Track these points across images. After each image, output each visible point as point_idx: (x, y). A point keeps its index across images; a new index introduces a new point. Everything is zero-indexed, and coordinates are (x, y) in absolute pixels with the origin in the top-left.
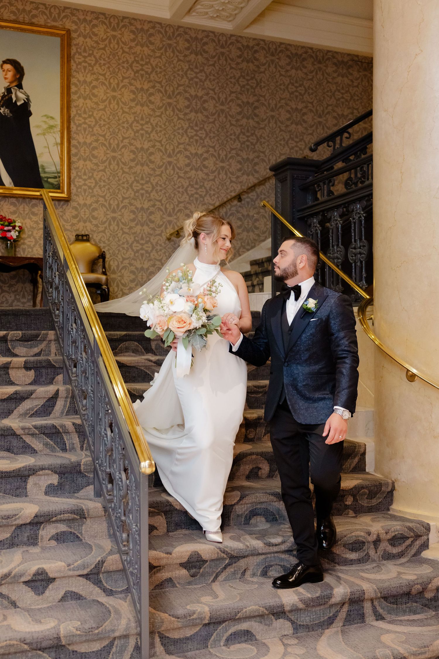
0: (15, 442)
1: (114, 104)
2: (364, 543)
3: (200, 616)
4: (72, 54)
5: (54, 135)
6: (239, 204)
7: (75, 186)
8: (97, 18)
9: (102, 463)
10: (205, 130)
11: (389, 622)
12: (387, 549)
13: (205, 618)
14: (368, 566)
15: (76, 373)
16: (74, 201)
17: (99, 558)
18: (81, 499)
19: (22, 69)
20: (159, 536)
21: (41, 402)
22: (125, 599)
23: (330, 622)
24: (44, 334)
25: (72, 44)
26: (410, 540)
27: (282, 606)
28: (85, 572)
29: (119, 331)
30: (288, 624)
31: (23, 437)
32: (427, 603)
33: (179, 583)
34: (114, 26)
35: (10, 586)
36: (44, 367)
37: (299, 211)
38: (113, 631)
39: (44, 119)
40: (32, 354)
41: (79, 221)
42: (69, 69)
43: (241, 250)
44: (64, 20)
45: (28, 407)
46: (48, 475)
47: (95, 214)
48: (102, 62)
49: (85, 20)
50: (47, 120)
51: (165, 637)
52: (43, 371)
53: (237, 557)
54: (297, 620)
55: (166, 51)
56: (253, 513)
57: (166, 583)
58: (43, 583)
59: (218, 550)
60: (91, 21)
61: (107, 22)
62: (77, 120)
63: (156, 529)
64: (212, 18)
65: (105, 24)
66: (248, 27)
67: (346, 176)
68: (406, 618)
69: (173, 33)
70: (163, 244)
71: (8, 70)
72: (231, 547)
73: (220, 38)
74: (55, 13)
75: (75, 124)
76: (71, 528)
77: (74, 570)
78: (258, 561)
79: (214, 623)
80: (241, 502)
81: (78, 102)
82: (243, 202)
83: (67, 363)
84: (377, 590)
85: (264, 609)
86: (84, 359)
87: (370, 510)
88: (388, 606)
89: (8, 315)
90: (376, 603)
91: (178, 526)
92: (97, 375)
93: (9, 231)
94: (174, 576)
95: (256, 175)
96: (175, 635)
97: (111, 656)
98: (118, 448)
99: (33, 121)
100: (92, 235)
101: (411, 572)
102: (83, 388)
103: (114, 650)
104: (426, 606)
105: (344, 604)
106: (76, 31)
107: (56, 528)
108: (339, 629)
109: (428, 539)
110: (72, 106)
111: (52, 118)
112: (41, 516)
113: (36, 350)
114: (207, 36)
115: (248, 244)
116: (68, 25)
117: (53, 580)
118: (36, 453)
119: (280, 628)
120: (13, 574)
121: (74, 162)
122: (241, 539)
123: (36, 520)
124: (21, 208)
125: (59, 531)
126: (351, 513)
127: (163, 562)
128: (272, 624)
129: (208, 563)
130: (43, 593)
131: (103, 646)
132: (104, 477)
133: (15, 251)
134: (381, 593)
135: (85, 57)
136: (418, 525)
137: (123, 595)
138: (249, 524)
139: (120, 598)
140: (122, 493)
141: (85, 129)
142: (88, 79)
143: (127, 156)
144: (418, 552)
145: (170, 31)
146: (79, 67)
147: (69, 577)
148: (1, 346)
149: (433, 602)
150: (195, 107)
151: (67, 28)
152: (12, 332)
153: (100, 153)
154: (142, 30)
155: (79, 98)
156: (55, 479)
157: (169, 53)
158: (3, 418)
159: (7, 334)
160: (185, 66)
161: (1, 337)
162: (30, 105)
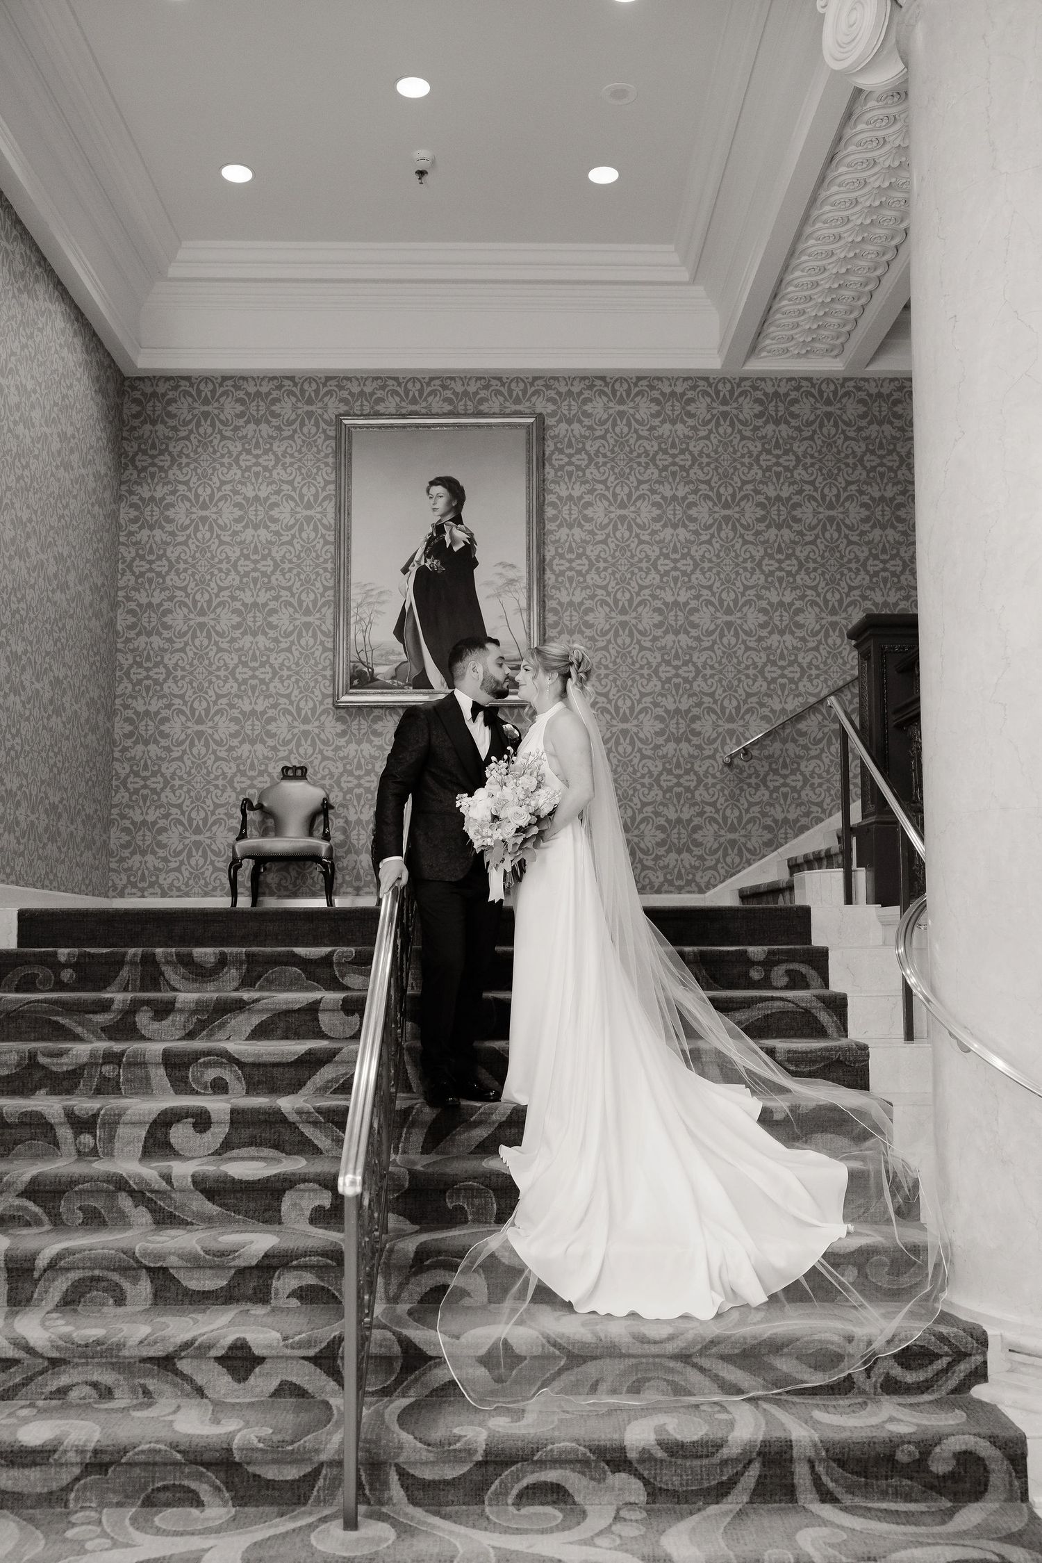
0: (287, 1135)
1: (623, 531)
3: (468, 1448)
4: (547, 453)
5: (516, 595)
8: (591, 387)
10: (797, 559)
11: (846, 1509)
12: (894, 1373)
13: (476, 1451)
14: (844, 1401)
17: (337, 1333)
19: (462, 490)
21: (351, 1069)
23: (721, 1491)
25: (547, 437)
26: (946, 1361)
27: (623, 1449)
28: (312, 1353)
30: (637, 1485)
31: (300, 1126)
32: (936, 1483)
34: (621, 395)
35: (195, 1362)
37: (896, 712)
38: (317, 1451)
39: (499, 569)
42: (542, 480)
44: (534, 399)
45: (330, 1077)
46: (314, 1190)
48: (601, 460)
49: (570, 393)
50: (503, 571)
51: (408, 1474)
54: (655, 1478)
55: (718, 425)
58: (245, 1362)
59: (544, 1341)
60: (580, 393)
61: (608, 390)
62: (557, 565)
63: (469, 1295)
64: (800, 356)
65: (606, 395)
66: (871, 361)
68: (884, 1505)
69: (731, 392)
71: (439, 496)
73: (824, 387)
74: (517, 390)
75: (553, 572)
76: (323, 1280)
77: (293, 1348)
78: (622, 1367)
79: (495, 1463)
81: (559, 534)
84: (820, 1445)
85: (588, 1451)
88: (846, 1478)
89: (350, 920)
90: (820, 1469)
96: (427, 1474)
97: (315, 1493)
99: (481, 576)
103: (320, 1483)
104: (932, 1488)
105: (750, 1462)
107: (300, 1278)
108: (742, 1506)
109: (985, 1363)
110: (547, 542)
111: (512, 566)
112: (274, 1257)
114: (797, 389)
116: (542, 406)
117: (261, 1360)
118: (321, 1153)
119: (620, 1489)
120: (196, 1344)
123: (266, 1262)
125: (304, 1283)
128: (604, 1479)
129: (526, 1362)
130: (245, 1379)
131: (302, 1474)
134: (827, 1451)
135: (570, 456)
136: (962, 1333)
141: (571, 580)
142: (576, 493)
143: (648, 618)
144: (963, 1387)
145: (724, 390)
146: (559, 474)
147: (288, 1358)
148: (322, 972)
149: (949, 1483)
150: (775, 517)
151: (538, 411)
152: (340, 949)
153: (599, 618)
154: (673, 394)
155: (560, 526)
156: (325, 1200)
157: (725, 427)
158: (289, 1093)
159: (333, 952)
160: (756, 447)
161: (322, 958)
162: (474, 550)
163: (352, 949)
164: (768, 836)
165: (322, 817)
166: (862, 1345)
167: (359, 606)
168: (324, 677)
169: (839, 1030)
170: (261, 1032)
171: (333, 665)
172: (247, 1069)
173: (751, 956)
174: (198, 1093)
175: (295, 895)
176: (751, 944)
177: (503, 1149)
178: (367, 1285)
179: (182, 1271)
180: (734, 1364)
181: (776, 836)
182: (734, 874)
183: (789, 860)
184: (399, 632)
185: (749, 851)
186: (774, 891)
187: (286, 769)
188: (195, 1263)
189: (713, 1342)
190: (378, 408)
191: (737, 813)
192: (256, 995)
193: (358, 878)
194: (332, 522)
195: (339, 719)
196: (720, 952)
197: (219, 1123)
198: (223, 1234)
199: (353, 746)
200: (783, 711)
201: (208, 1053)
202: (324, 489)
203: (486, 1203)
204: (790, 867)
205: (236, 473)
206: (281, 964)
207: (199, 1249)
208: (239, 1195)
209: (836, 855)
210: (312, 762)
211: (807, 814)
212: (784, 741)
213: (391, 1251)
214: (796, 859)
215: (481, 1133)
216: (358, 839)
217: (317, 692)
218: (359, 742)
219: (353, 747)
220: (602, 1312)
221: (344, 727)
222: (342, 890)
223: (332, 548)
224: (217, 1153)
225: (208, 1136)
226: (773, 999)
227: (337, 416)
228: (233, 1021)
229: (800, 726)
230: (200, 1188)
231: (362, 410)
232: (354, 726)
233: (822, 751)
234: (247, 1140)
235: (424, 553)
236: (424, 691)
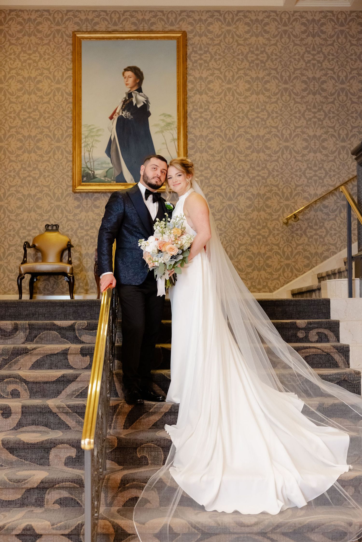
0: (52, 419)
1: (229, 97)
4: (188, 53)
5: (172, 132)
8: (212, 16)
10: (324, 111)
17: (80, 522)
19: (142, 74)
21: (86, 385)
25: (188, 44)
28: (67, 532)
31: (59, 415)
34: (229, 21)
35: (5, 537)
39: (162, 117)
42: (186, 68)
44: (181, 23)
45: (74, 389)
46: (67, 448)
48: (218, 57)
49: (200, 20)
50: (164, 118)
55: (281, 37)
58: (31, 537)
59: (190, 526)
60: (206, 20)
61: (222, 18)
62: (193, 115)
65: (220, 20)
70: (280, 229)
71: (129, 77)
73: (339, 16)
74: (172, 18)
75: (192, 119)
76: (72, 495)
77: (57, 529)
81: (194, 98)
89: (84, 306)
106: (192, 32)
107: (60, 493)
110: (188, 102)
111: (170, 116)
112: (46, 483)
114: (325, 17)
116: (185, 27)
117: (40, 536)
118: (70, 429)
120: (6, 528)
123: (42, 485)
125: (62, 496)
129: (180, 536)
135: (201, 55)
142: (204, 76)
143: (243, 144)
145: (285, 18)
146: (195, 65)
147: (54, 535)
148: (69, 334)
150: (312, 89)
151: (183, 30)
152: (79, 322)
153: (216, 144)
154: (257, 20)
155: (195, 94)
156: (73, 453)
157: (285, 39)
158: (53, 397)
159: (75, 323)
160: (302, 50)
161: (69, 326)
162: (149, 106)
163: (86, 322)
164: (307, 262)
165: (66, 252)
166: (357, 527)
167: (86, 137)
168: (68, 176)
169: (345, 364)
170: (37, 365)
171: (73, 169)
172: (30, 385)
173: (298, 325)
174: (3, 397)
175: (53, 294)
176: (298, 319)
177: (167, 427)
178: (96, 497)
180: (289, 537)
181: (311, 262)
182: (288, 282)
183: (318, 275)
184: (108, 151)
185: (296, 269)
186: (310, 291)
187: (47, 226)
188: (4, 486)
189: (278, 526)
190: (95, 28)
191: (290, 249)
192: (34, 346)
193: (87, 284)
194: (71, 91)
195: (76, 199)
196: (282, 323)
197: (16, 413)
198: (19, 471)
199: (84, 214)
200: (316, 194)
201: (9, 377)
202: (66, 73)
203: (158, 455)
204: (318, 278)
205: (18, 63)
206: (48, 329)
207: (6, 478)
208: (27, 451)
209: (343, 271)
210: (61, 222)
211: (328, 250)
212: (316, 211)
213: (108, 479)
214: (322, 274)
215: (155, 418)
216: (87, 264)
217: (64, 184)
218: (87, 212)
220: (220, 511)
221: (78, 203)
222: (78, 291)
223: (71, 106)
224: (15, 429)
225: (9, 420)
226: (310, 347)
227: (73, 32)
228: (22, 360)
229: (324, 203)
230: (6, 447)
231: (87, 29)
232: (84, 202)
233: (336, 216)
234: (30, 422)
235: (122, 108)
236: (122, 183)
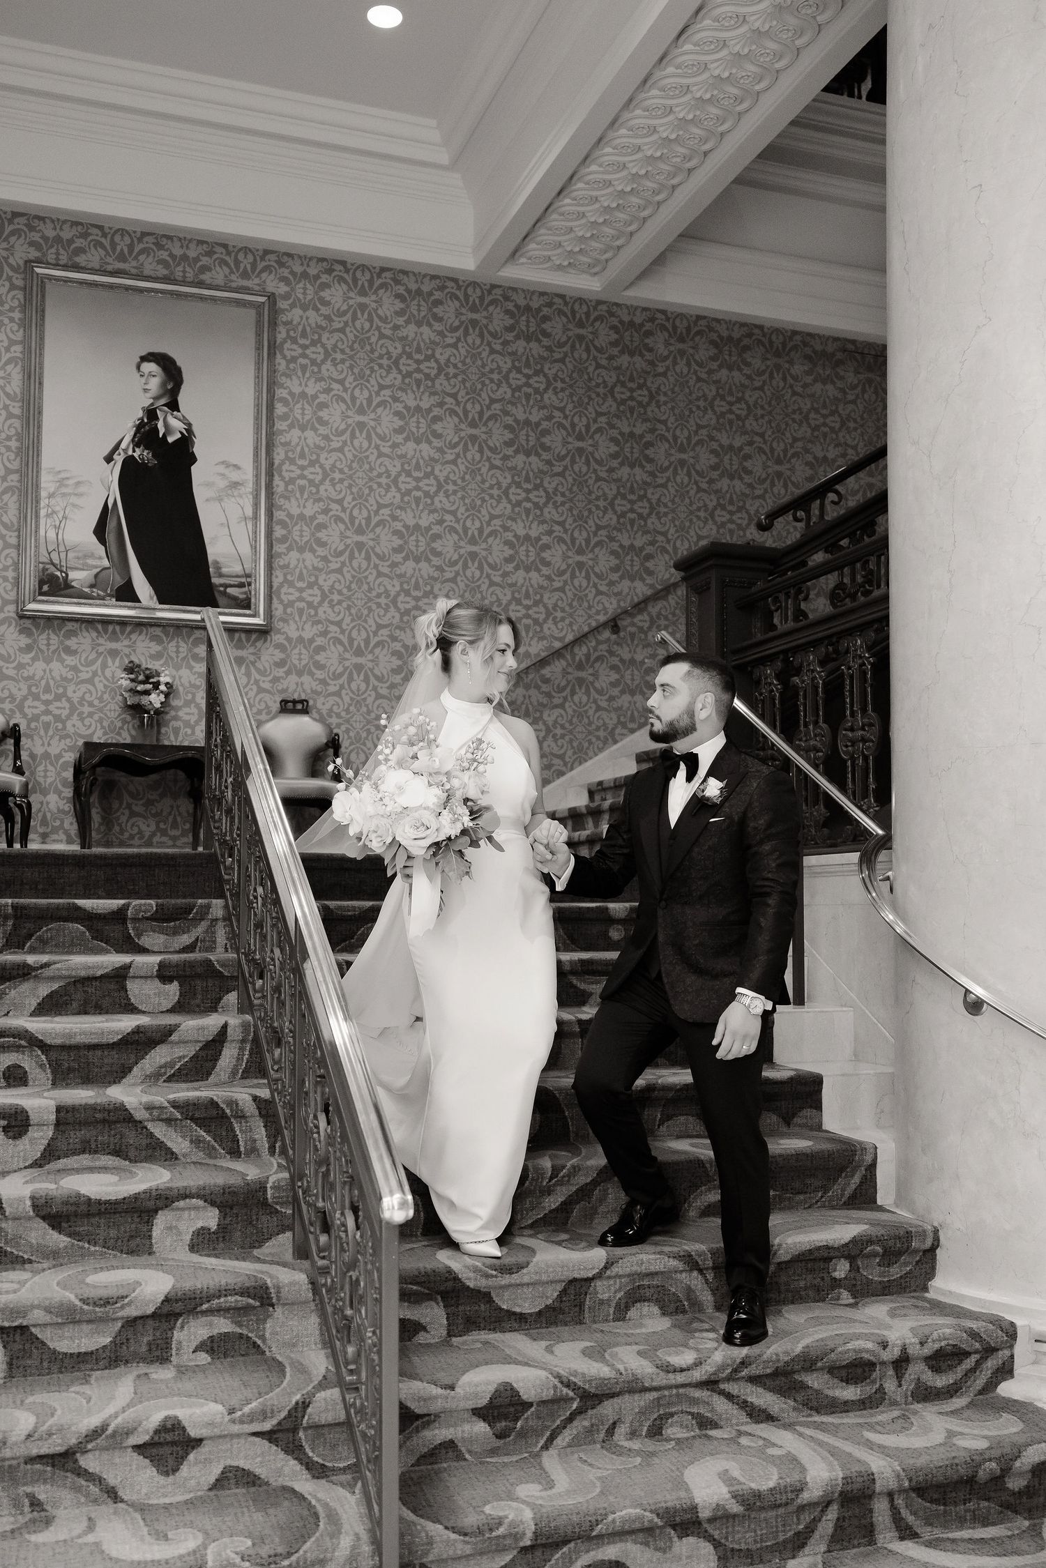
0: (131, 1137)
1: (361, 440)
2: (872, 1365)
3: (513, 1531)
4: (279, 340)
5: (241, 501)
6: (614, 637)
7: (281, 602)
8: (329, 271)
9: (308, 1186)
10: (545, 490)
11: (930, 1544)
12: (924, 1378)
13: (524, 1533)
14: (884, 1416)
15: (262, 990)
16: (279, 632)
17: (298, 1397)
18: (264, 1262)
19: (179, 371)
20: (429, 1345)
21: (190, 1051)
22: (350, 1487)
23: (799, 1542)
24: (201, 906)
25: (279, 322)
26: (974, 1358)
27: (694, 1508)
28: (267, 1426)
29: (358, 899)
30: (707, 1548)
31: (150, 1125)
32: (1012, 1500)
33: (470, 1452)
34: (363, 285)
35: (106, 1455)
36: (198, 976)
37: (735, 652)
39: (221, 469)
40: (177, 946)
41: (288, 673)
42: (273, 371)
43: (618, 731)
44: (264, 275)
45: (163, 1061)
46: (196, 1208)
47: (320, 658)
48: (339, 356)
49: (305, 275)
50: (226, 472)
52: (199, 984)
53: (596, 1395)
54: (726, 1538)
55: (466, 333)
56: (634, 1297)
57: (443, 1451)
58: (175, 1448)
59: (556, 1382)
60: (317, 277)
61: (348, 278)
62: (286, 471)
63: (424, 1329)
64: (560, 268)
65: (346, 282)
66: (632, 284)
67: (830, 581)
68: (965, 1534)
69: (482, 298)
71: (151, 375)
72: (583, 1375)
73: (577, 307)
74: (246, 262)
75: (283, 478)
76: (240, 1326)
77: (242, 1422)
78: (642, 1403)
79: (544, 1546)
80: (608, 1273)
81: (290, 436)
82: (622, 634)
83: (246, 967)
84: (902, 1474)
85: (654, 1516)
86: (277, 963)
87: (886, 1290)
88: (926, 1508)
90: (899, 1502)
91: (471, 1324)
92: (301, 999)
93: (147, 693)
94: (460, 1435)
95: (649, 580)
98: (339, 1159)
100: (315, 701)
101: (976, 1432)
102: (276, 1024)
104: (1008, 1507)
105: (829, 1504)
107: (211, 1325)
108: (819, 1558)
109: (1012, 1356)
110: (277, 443)
111: (237, 467)
112: (177, 1301)
113: (186, 939)
114: (550, 305)
115: (632, 719)
116: (273, 284)
117: (197, 1443)
118: (177, 1158)
119: (688, 1557)
120: (109, 1431)
121: (279, 555)
122: (607, 1355)
123: (166, 1309)
124: (172, 647)
125: (215, 1332)
126: (846, 1297)
127: (435, 1407)
128: (670, 1548)
129: (533, 1409)
130: (175, 1470)
132: (313, 1219)
133: (159, 732)
134: (910, 1480)
135: (304, 347)
136: (991, 1326)
137: (349, 1477)
138: (624, 1319)
139: (342, 1485)
140: (346, 1256)
142: (310, 391)
143: (387, 542)
144: (991, 1385)
145: (474, 295)
146: (292, 366)
147: (232, 1436)
148: (114, 931)
149: (1024, 1500)
150: (524, 443)
151: (269, 290)
152: (135, 902)
153: (332, 535)
154: (419, 292)
155: (291, 426)
156: (210, 1218)
157: (473, 338)
158: (110, 1083)
159: (128, 905)
160: (505, 363)
161: (113, 913)
162: (193, 443)
163: (152, 902)
167: (51, 496)
168: (5, 579)
170: (50, 1006)
171: (16, 566)
172: (54, 1055)
179: (49, 1331)
180: (765, 1386)
184: (100, 531)
188: (69, 1317)
190: (77, 259)
194: (19, 391)
195: (24, 631)
196: (580, 908)
197: (40, 1125)
202: (7, 349)
206: (60, 919)
207: (72, 1297)
208: (94, 1220)
216: (45, 777)
218: (48, 661)
219: (40, 666)
221: (29, 641)
223: (17, 423)
224: (37, 1164)
225: (24, 1143)
227: (26, 262)
228: (13, 992)
229: (544, 672)
230: (43, 1213)
231: (57, 259)
232: (42, 640)
233: (565, 699)
234: (78, 1146)
235: (133, 440)
236: (129, 604)
